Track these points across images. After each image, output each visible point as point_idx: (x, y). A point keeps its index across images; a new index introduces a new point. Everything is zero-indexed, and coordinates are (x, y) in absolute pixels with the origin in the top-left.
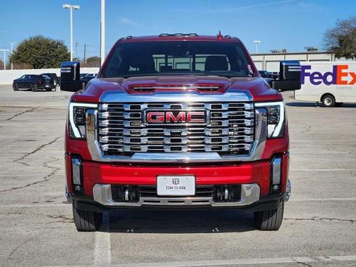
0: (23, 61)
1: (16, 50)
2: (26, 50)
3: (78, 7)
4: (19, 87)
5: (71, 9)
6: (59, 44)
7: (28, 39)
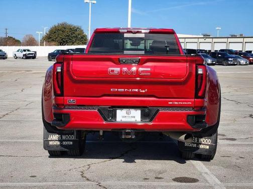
0: (53, 40)
1: (48, 32)
2: (55, 32)
3: (95, 2)
4: (52, 59)
5: (90, 3)
6: (78, 28)
7: (57, 25)
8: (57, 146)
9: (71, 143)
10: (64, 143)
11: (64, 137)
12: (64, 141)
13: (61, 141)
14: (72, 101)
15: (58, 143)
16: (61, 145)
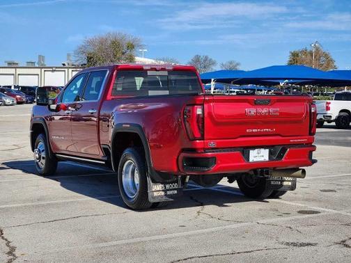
8: (161, 196)
9: (176, 192)
10: (169, 193)
11: (167, 186)
12: (168, 190)
13: (165, 191)
14: (212, 144)
15: (163, 193)
16: (166, 195)
